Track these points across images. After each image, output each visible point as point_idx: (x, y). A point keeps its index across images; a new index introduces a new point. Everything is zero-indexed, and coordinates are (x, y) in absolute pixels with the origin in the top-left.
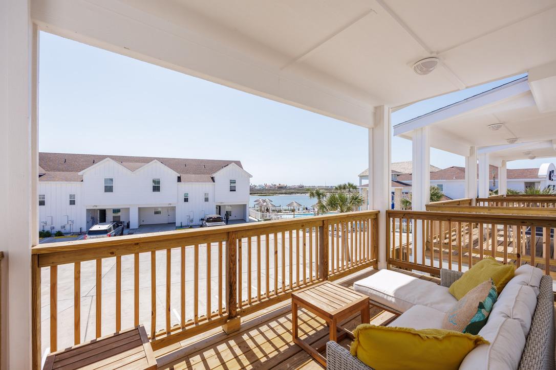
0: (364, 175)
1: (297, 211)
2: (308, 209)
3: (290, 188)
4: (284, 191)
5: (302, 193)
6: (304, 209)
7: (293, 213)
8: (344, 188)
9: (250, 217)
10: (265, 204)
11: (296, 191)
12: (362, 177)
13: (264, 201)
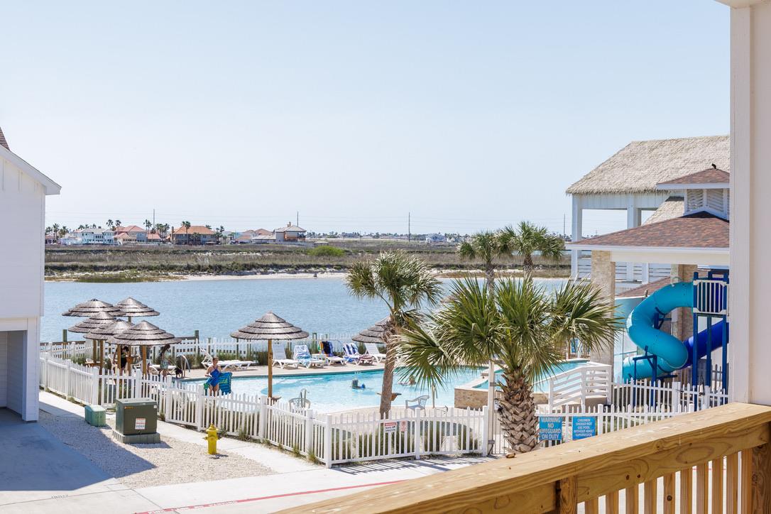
0: (594, 186)
1: (278, 357)
2: (335, 348)
3: (239, 244)
4: (207, 258)
5: (297, 269)
6: (313, 350)
7: (263, 370)
8: (505, 249)
9: (44, 397)
10: (121, 327)
11: (271, 258)
12: (583, 197)
13: (117, 312)
